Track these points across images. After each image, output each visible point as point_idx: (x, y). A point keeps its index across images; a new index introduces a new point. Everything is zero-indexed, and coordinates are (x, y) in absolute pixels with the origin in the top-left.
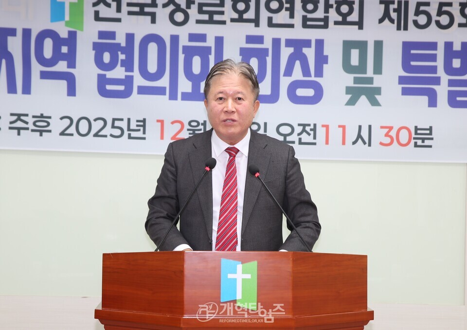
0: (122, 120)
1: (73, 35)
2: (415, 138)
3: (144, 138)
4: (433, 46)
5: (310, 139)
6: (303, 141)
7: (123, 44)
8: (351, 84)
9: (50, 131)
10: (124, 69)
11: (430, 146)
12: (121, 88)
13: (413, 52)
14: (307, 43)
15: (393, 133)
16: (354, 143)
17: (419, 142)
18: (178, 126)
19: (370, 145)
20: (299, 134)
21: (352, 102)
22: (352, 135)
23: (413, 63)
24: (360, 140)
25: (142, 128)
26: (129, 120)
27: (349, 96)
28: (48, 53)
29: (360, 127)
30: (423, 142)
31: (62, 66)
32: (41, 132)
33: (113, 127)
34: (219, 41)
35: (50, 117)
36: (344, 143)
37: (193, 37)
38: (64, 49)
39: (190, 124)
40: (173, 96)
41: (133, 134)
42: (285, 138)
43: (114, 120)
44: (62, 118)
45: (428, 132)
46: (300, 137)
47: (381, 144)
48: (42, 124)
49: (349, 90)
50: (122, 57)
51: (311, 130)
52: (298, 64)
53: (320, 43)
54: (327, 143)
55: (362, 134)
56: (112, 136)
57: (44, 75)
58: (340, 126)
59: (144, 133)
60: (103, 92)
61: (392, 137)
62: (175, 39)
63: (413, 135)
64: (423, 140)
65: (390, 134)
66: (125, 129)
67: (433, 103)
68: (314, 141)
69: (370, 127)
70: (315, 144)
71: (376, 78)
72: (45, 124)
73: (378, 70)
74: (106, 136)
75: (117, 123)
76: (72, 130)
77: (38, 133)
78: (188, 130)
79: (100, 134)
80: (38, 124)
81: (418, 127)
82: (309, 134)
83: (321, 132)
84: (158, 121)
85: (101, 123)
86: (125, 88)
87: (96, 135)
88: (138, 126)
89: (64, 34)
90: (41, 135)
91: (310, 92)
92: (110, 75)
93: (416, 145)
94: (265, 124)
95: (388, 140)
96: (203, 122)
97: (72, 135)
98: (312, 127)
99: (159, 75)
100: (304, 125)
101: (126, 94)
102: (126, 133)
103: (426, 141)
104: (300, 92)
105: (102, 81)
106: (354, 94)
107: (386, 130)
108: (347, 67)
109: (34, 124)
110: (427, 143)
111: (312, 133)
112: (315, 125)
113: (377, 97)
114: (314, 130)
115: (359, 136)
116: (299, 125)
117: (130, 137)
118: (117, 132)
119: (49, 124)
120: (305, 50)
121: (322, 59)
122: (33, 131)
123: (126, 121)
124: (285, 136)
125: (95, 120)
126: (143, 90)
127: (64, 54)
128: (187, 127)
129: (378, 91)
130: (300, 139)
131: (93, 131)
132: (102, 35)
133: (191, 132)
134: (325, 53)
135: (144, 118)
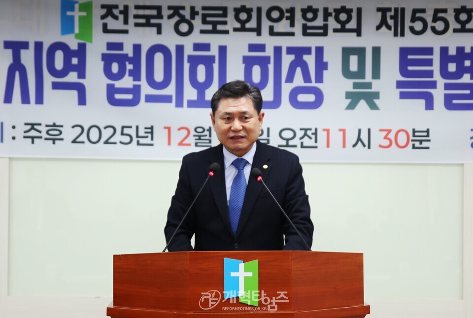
0: (130, 127)
1: (82, 47)
2: (412, 141)
3: (152, 145)
4: (429, 51)
5: (311, 143)
6: (305, 145)
7: (131, 55)
8: (350, 89)
9: (62, 139)
10: (131, 78)
11: (428, 148)
12: (129, 97)
13: (410, 57)
14: (307, 51)
15: (392, 136)
16: (354, 146)
17: (417, 144)
18: (185, 132)
19: (369, 147)
20: (301, 138)
21: (351, 106)
22: (352, 138)
23: (410, 68)
24: (360, 143)
25: (149, 135)
26: (137, 127)
27: (349, 101)
28: (59, 64)
29: (360, 131)
30: (421, 144)
31: (72, 77)
32: (54, 141)
33: (122, 134)
34: (223, 50)
35: (62, 126)
36: (344, 146)
37: (197, 47)
38: (75, 61)
39: (195, 130)
40: (179, 104)
41: (142, 141)
42: (287, 143)
43: (123, 127)
44: (73, 127)
45: (425, 134)
46: (302, 140)
47: (380, 146)
48: (54, 133)
49: (348, 95)
50: (130, 67)
51: (313, 134)
52: (299, 71)
53: (320, 51)
54: (328, 146)
55: (362, 137)
56: (121, 143)
57: (56, 86)
58: (340, 130)
59: (152, 139)
60: (113, 101)
61: (391, 140)
62: (180, 49)
63: (411, 138)
64: (421, 142)
65: (389, 136)
66: (134, 136)
67: (430, 106)
68: (315, 145)
69: (369, 130)
70: (316, 147)
71: (375, 83)
72: (57, 133)
73: (376, 75)
74: (115, 143)
75: (126, 131)
76: (83, 138)
77: (51, 142)
78: (194, 136)
79: (110, 141)
80: (51, 132)
81: (416, 130)
82: (310, 138)
83: (322, 136)
84: (165, 128)
85: (111, 131)
86: (134, 97)
87: (106, 142)
88: (146, 133)
89: (74, 46)
90: (54, 143)
91: (311, 98)
92: (118, 84)
93: (414, 147)
94: (268, 129)
95: (387, 143)
96: (208, 128)
97: (83, 142)
98: (313, 131)
99: (165, 84)
100: (306, 130)
101: (134, 102)
102: (135, 140)
103: (423, 143)
104: (302, 98)
105: (111, 91)
106: (353, 99)
107: (385, 133)
108: (347, 73)
109: (47, 133)
110: (424, 144)
111: (313, 137)
112: (316, 130)
113: (376, 101)
114: (315, 134)
115: (359, 139)
116: (301, 129)
117: (138, 144)
118: (127, 139)
119: (61, 133)
120: (306, 58)
121: (321, 66)
122: (46, 139)
123: (134, 129)
124: (287, 140)
125: (105, 128)
126: (150, 99)
127: (75, 65)
128: (193, 133)
129: (376, 95)
130: (302, 143)
131: (104, 139)
132: (110, 46)
133: (197, 138)
134: (325, 60)
135: (152, 125)
